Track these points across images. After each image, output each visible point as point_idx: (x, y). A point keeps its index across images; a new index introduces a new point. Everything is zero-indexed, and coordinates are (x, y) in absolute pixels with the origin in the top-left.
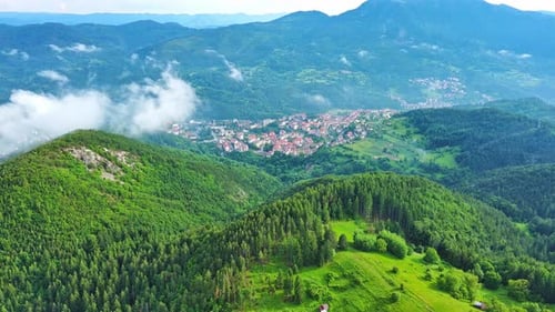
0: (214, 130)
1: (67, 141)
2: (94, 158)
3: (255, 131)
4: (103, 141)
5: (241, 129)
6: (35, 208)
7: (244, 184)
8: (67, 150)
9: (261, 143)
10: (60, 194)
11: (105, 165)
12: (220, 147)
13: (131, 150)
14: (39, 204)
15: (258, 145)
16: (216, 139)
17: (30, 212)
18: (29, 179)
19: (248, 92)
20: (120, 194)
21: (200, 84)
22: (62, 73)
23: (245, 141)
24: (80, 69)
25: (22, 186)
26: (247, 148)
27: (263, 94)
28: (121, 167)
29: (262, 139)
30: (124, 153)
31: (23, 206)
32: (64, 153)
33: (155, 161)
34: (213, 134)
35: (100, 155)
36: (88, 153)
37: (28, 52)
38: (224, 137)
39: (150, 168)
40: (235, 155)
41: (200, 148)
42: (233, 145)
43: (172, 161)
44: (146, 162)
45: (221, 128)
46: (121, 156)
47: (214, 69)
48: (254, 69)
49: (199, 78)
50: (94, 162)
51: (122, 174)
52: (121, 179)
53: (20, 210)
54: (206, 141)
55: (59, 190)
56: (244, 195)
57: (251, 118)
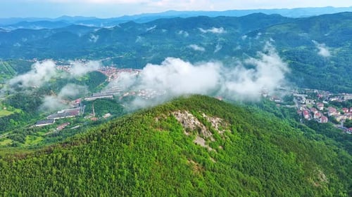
0: (296, 97)
1: (176, 105)
2: (193, 122)
3: (335, 104)
4: (203, 107)
5: (321, 99)
6: (131, 168)
7: (324, 165)
8: (173, 113)
9: (341, 117)
10: (154, 159)
11: (199, 130)
12: (300, 113)
13: (224, 117)
14: (134, 166)
15: (338, 119)
16: (297, 105)
17: (126, 172)
18: (135, 139)
19: (331, 68)
20: (204, 164)
21: (290, 58)
22: (200, 45)
23: (325, 113)
24: (211, 44)
25: (128, 145)
26: (326, 120)
27: (345, 70)
28: (213, 133)
29: (342, 114)
30: (218, 119)
31: (123, 164)
32: (171, 116)
33: (243, 131)
34: (295, 100)
35: (199, 120)
36: (189, 118)
37: (189, 32)
38: (305, 104)
39: (237, 137)
40: (313, 124)
41: (283, 111)
42: (313, 114)
43: (258, 133)
44: (235, 130)
45: (303, 96)
46: (215, 122)
47: (303, 47)
48: (338, 49)
49: (289, 54)
50: (192, 126)
51: (213, 140)
52: (210, 145)
53: (120, 167)
54: (288, 106)
55: (154, 155)
56: (324, 178)
57: (331, 90)
